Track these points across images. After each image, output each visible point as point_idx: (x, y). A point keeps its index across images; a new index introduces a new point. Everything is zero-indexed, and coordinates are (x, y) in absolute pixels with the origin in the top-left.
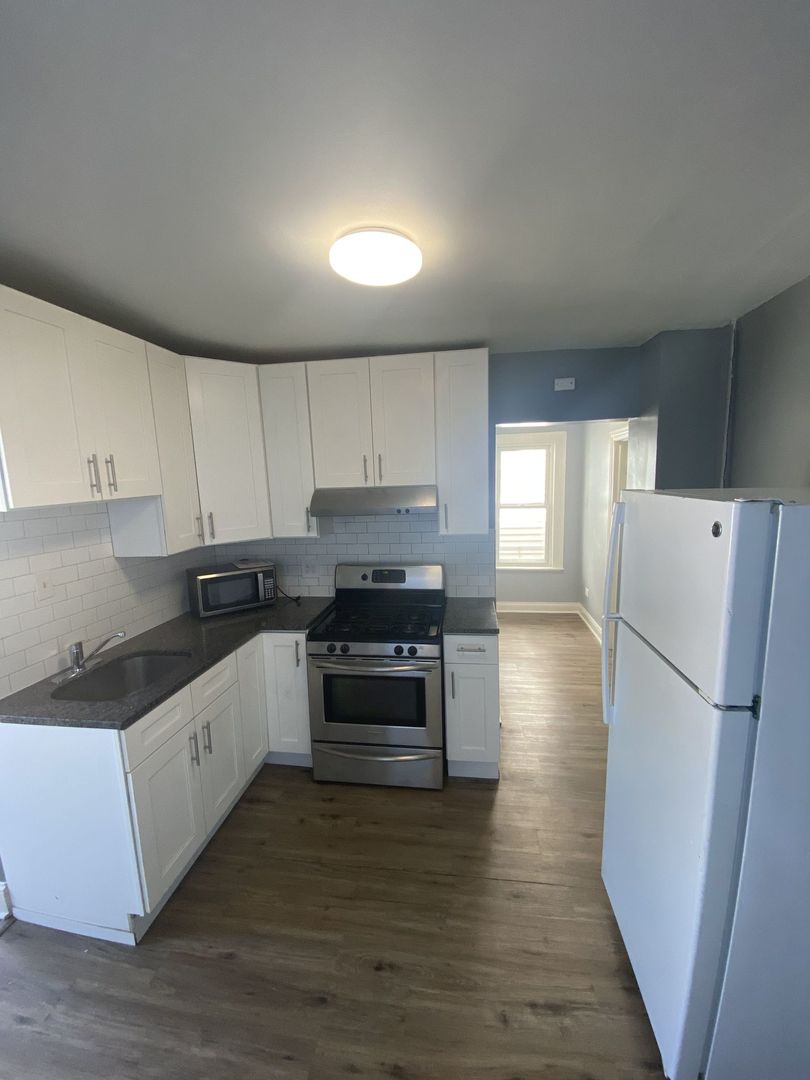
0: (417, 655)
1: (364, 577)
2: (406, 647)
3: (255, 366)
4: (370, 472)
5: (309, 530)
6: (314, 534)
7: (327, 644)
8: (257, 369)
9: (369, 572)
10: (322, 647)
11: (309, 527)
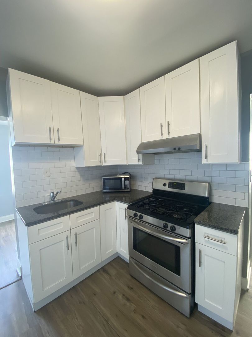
0: (175, 232)
1: (165, 185)
2: (170, 225)
3: (123, 96)
4: (164, 132)
5: (138, 161)
6: (141, 163)
7: (135, 212)
8: (124, 98)
9: (167, 183)
10: (132, 212)
11: (139, 160)
